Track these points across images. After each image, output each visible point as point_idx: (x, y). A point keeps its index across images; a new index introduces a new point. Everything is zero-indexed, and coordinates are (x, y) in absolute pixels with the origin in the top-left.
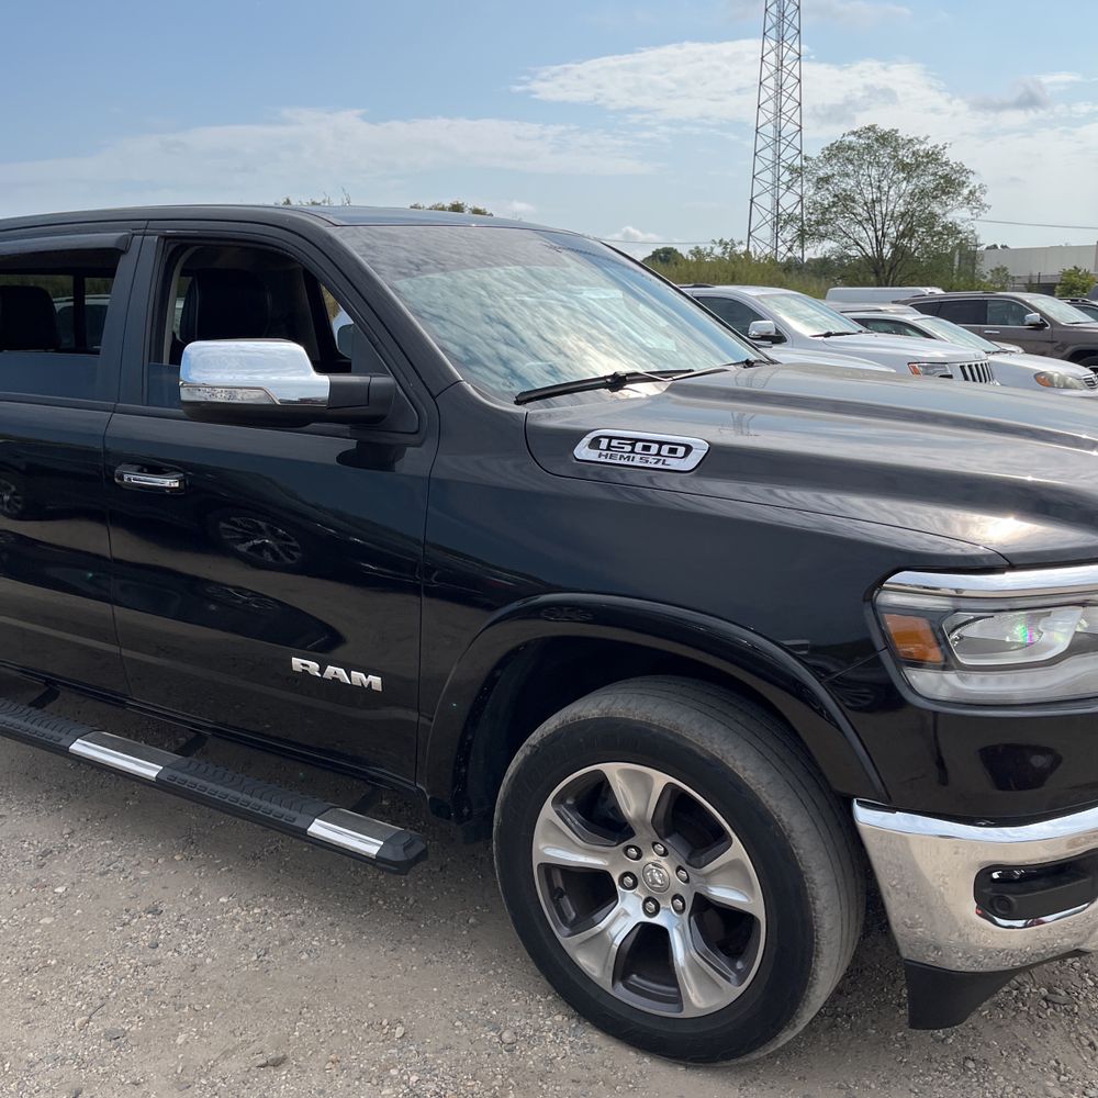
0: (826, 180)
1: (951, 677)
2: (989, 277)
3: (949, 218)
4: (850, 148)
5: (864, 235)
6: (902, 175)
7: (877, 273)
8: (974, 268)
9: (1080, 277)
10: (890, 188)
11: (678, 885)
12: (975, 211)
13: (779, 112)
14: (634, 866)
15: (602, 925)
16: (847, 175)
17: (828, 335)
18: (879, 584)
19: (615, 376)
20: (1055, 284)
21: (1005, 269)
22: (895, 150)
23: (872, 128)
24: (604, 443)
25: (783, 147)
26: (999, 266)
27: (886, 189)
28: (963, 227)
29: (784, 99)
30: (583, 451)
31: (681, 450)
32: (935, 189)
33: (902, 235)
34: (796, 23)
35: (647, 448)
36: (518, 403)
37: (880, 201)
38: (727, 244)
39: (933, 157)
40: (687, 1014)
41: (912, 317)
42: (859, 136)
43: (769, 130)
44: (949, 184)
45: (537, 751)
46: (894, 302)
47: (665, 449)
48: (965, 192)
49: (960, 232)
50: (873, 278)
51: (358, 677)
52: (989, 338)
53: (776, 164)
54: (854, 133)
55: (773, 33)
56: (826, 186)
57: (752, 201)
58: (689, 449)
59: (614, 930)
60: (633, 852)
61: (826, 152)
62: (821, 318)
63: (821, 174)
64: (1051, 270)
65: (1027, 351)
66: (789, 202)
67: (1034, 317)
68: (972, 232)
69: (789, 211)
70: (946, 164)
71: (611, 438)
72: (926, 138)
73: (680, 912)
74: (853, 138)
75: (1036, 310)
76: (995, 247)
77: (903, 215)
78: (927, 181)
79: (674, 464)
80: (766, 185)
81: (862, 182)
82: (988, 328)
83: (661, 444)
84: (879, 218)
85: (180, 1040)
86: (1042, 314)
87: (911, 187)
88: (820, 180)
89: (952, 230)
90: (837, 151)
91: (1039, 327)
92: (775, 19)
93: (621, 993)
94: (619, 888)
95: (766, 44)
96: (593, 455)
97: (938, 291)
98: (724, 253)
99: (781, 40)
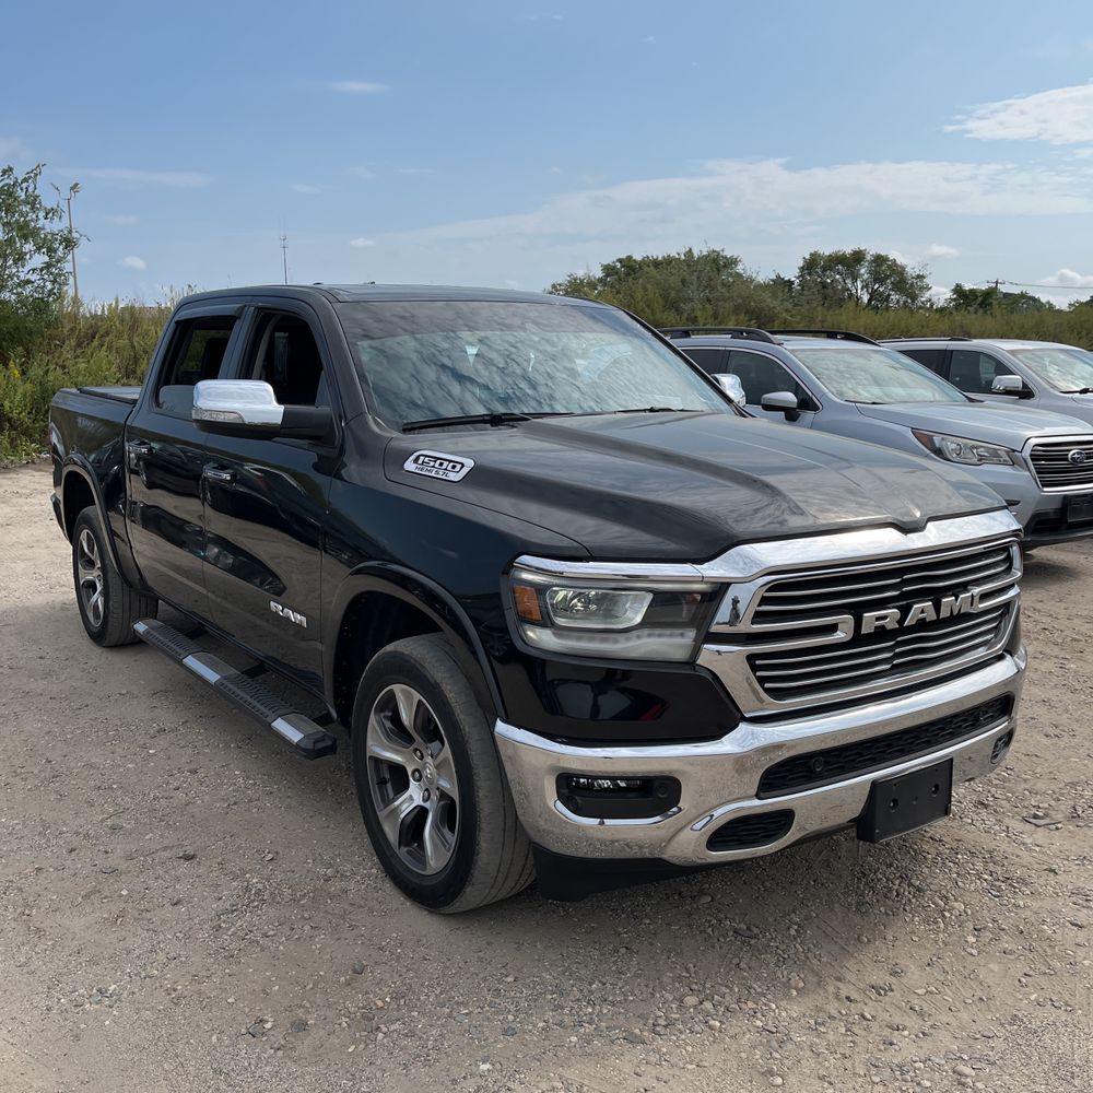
14: (420, 765)
15: (396, 803)
18: (511, 564)
24: (422, 459)
30: (409, 464)
35: (441, 464)
36: (401, 430)
40: (428, 872)
47: (451, 465)
59: (401, 809)
60: (419, 752)
71: (426, 456)
79: (451, 476)
83: (450, 462)
85: (147, 837)
93: (401, 854)
94: (411, 779)
96: (412, 468)
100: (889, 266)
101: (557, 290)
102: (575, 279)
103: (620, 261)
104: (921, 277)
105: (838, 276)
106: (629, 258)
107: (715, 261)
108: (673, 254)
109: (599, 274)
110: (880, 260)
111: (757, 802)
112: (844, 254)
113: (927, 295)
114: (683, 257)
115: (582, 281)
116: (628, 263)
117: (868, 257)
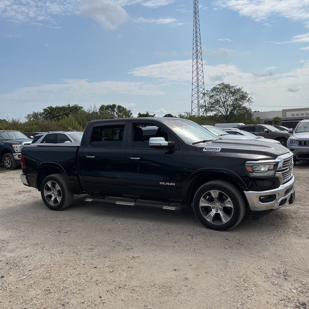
0: (212, 96)
1: (254, 173)
2: (255, 120)
3: (244, 105)
4: (218, 88)
5: (222, 110)
6: (231, 95)
7: (226, 119)
8: (251, 117)
9: (278, 119)
10: (228, 98)
11: (220, 207)
12: (250, 103)
14: (214, 205)
15: (210, 214)
16: (218, 95)
17: (221, 135)
18: (245, 163)
19: (204, 141)
20: (272, 121)
21: (259, 118)
22: (229, 89)
23: (223, 84)
24: (207, 149)
25: (199, 88)
26: (257, 117)
27: (227, 98)
28: (248, 107)
29: (199, 76)
30: (204, 150)
31: (218, 149)
32: (240, 98)
33: (232, 110)
35: (213, 149)
36: (192, 144)
37: (226, 101)
38: (188, 113)
39: (239, 90)
40: (223, 224)
41: (238, 131)
43: (195, 84)
44: (243, 97)
45: (200, 191)
46: (233, 127)
47: (215, 149)
48: (247, 99)
49: (247, 109)
50: (226, 121)
51: (171, 184)
52: (256, 135)
53: (198, 92)
55: (195, 60)
56: (212, 98)
57: (192, 102)
58: (219, 149)
59: (212, 215)
60: (214, 203)
61: (212, 89)
62: (219, 131)
63: (211, 95)
64: (271, 117)
65: (265, 138)
66: (202, 102)
67: (266, 130)
68: (250, 108)
69: (202, 104)
70: (242, 92)
71: (208, 148)
72: (237, 86)
73: (221, 210)
74: (219, 86)
75: (267, 128)
76: (256, 111)
77: (232, 105)
78: (237, 96)
79: (217, 151)
80: (195, 98)
81: (221, 97)
82: (256, 133)
83: (215, 148)
84: (226, 106)
87: (234, 98)
88: (210, 96)
89: (245, 108)
90: (214, 89)
91: (267, 132)
93: (213, 223)
94: (212, 209)
95: (194, 63)
96: (206, 150)
97: (243, 124)
98: (187, 116)
99: (197, 62)
100: (122, 108)
101: (29, 116)
102: (35, 113)
103: (48, 107)
104: (130, 111)
105: (109, 111)
106: (51, 107)
107: (76, 107)
108: (64, 105)
109: (43, 111)
110: (119, 107)
111: (284, 197)
112: (110, 105)
113: (132, 115)
114: (67, 106)
115: (37, 113)
116: (51, 108)
117: (117, 106)
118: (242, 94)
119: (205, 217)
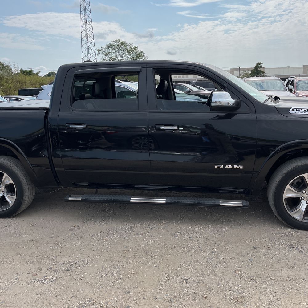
0: (108, 53)
4: (113, 45)
6: (127, 53)
10: (124, 57)
13: (87, 35)
15: (300, 208)
16: (113, 52)
22: (125, 46)
23: (118, 40)
25: (89, 44)
29: (88, 31)
30: (291, 112)
32: (136, 57)
34: (89, 10)
35: (305, 110)
39: (135, 48)
42: (115, 42)
43: (85, 39)
44: (139, 56)
48: (143, 58)
53: (88, 49)
54: (114, 41)
55: (83, 12)
56: (108, 55)
57: (82, 59)
61: (107, 46)
63: (106, 52)
67: (188, 89)
70: (138, 51)
71: (296, 109)
72: (132, 44)
75: (188, 88)
78: (134, 55)
80: (86, 55)
81: (117, 55)
86: (190, 89)
87: (130, 56)
90: (110, 46)
92: (83, 8)
93: (304, 221)
94: (301, 200)
95: (81, 15)
99: (85, 14)
118: (138, 52)
119: (291, 213)
